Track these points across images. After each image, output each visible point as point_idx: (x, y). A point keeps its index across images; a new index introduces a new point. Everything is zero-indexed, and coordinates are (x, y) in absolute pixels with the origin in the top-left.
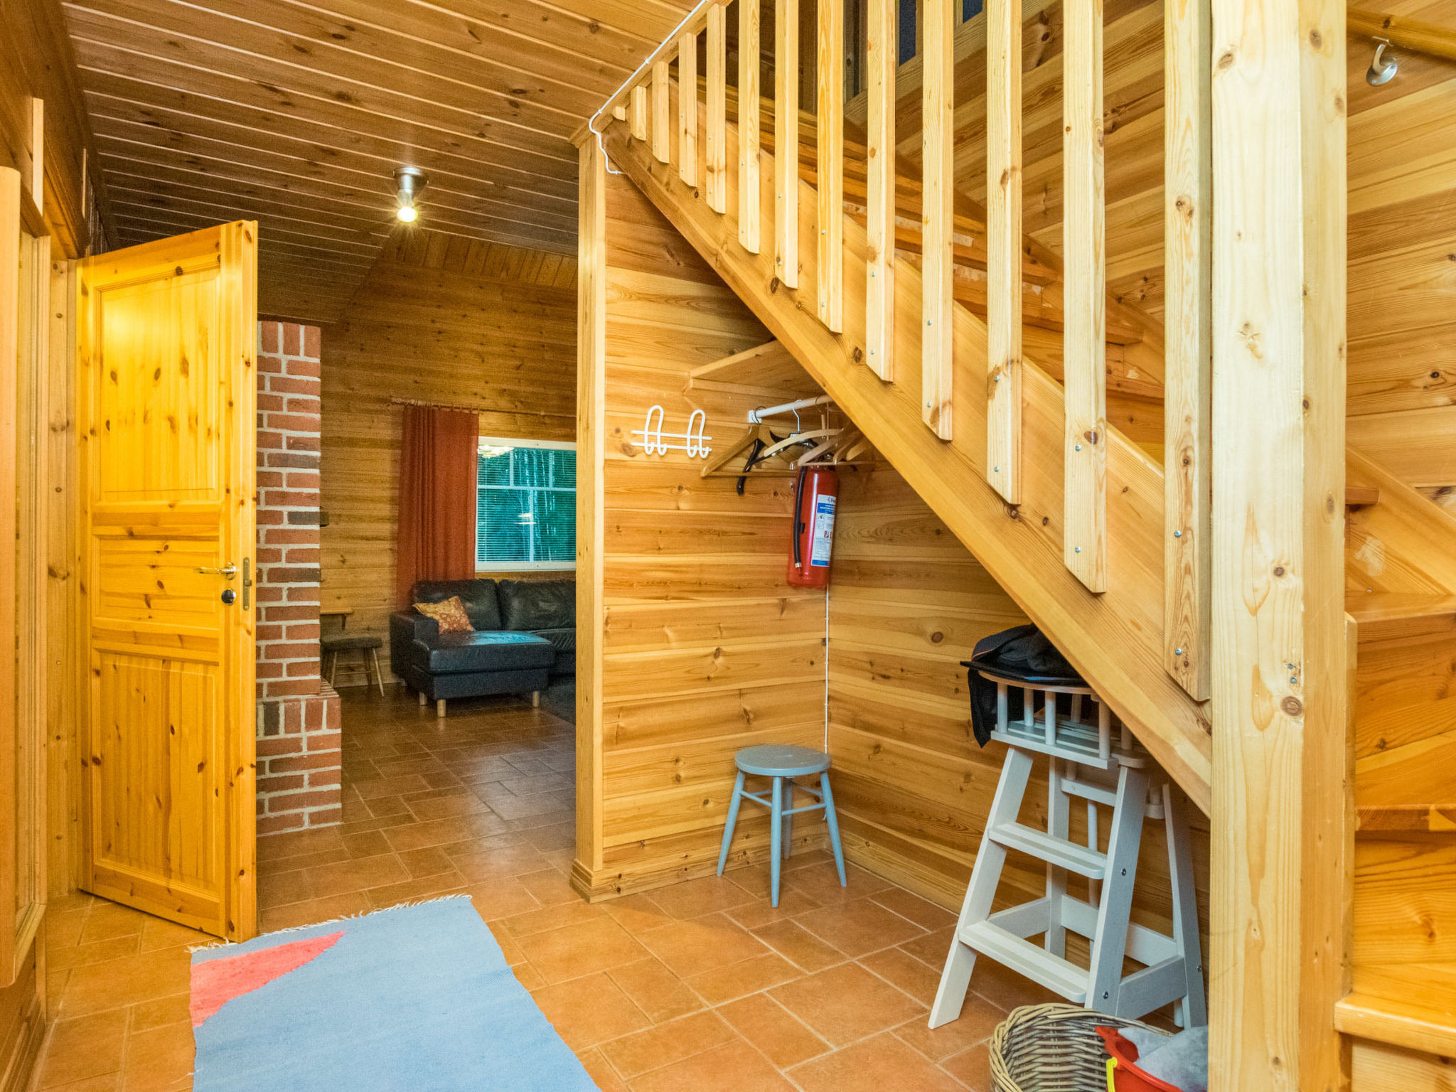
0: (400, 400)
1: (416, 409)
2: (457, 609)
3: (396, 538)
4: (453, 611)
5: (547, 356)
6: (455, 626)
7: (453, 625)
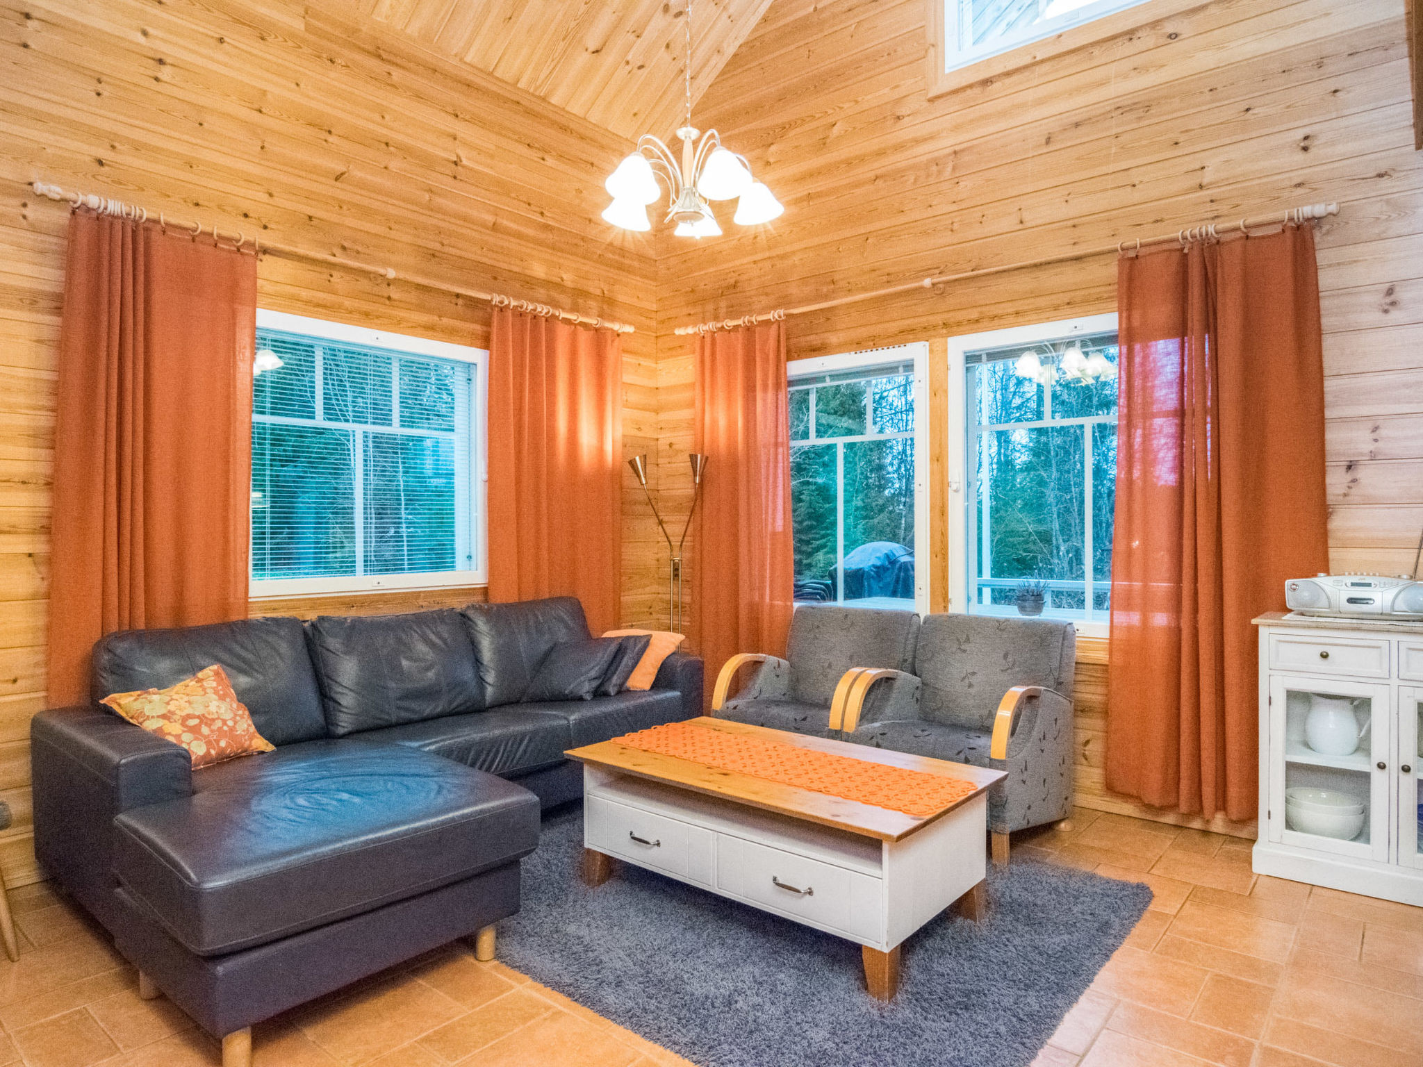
0: (56, 191)
1: (101, 220)
2: (222, 698)
3: (48, 528)
4: (213, 707)
5: (395, 165)
6: (223, 744)
7: (217, 741)
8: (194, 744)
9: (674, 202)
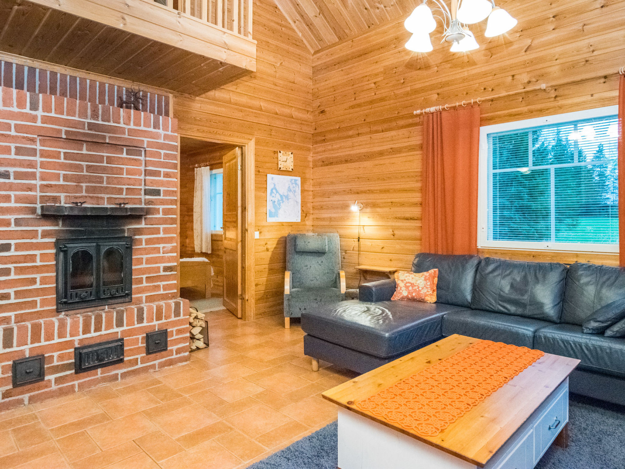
4: (419, 282)
6: (414, 294)
7: (412, 293)
8: (404, 291)
9: (446, 30)
